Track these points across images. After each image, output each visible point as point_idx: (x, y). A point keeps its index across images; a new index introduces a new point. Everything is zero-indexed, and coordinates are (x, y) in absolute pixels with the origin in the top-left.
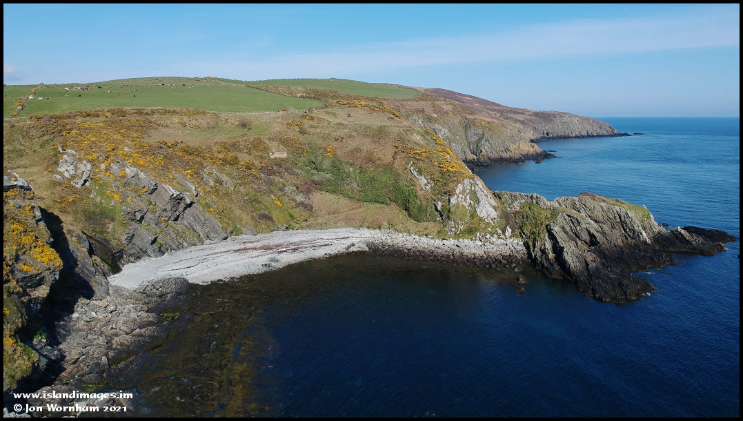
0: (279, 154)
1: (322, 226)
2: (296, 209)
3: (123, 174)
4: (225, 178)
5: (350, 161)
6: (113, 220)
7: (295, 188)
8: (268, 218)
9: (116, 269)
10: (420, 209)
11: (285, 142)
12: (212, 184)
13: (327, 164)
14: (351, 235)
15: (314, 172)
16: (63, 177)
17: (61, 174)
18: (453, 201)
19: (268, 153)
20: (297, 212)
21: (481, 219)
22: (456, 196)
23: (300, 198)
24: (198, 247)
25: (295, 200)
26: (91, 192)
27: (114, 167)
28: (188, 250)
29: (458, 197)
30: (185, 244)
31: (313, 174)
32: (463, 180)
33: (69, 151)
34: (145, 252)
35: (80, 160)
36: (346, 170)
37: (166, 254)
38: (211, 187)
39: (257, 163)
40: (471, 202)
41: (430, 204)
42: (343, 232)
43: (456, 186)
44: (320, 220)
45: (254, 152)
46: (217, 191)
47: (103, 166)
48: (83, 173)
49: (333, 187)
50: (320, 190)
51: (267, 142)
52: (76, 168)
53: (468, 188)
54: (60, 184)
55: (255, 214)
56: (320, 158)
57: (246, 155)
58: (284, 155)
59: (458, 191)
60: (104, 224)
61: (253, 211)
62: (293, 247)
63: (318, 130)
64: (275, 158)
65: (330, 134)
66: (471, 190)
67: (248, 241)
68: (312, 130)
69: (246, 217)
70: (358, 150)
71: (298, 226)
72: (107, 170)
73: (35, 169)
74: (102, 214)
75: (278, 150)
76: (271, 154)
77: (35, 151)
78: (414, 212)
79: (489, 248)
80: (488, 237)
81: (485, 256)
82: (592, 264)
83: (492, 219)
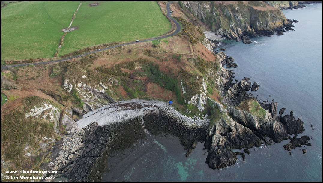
0: (138, 67)
2: (141, 91)
5: (163, 72)
6: (80, 102)
15: (151, 74)
16: (66, 88)
21: (197, 110)
22: (190, 101)
26: (72, 94)
27: (79, 85)
29: (192, 101)
32: (195, 95)
33: (66, 80)
35: (69, 83)
36: (162, 75)
38: (112, 85)
39: (129, 73)
40: (196, 103)
41: (183, 100)
43: (192, 97)
45: (129, 68)
47: (76, 85)
48: (70, 88)
49: (157, 81)
50: (151, 82)
51: (134, 62)
52: (68, 86)
56: (153, 69)
58: (140, 67)
59: (192, 99)
61: (125, 93)
64: (137, 69)
65: (159, 58)
66: (197, 98)
68: (153, 55)
70: (167, 67)
71: (141, 97)
74: (76, 101)
76: (135, 68)
78: (179, 100)
79: (195, 123)
80: (197, 118)
81: (191, 127)
82: (220, 143)
83: (202, 110)
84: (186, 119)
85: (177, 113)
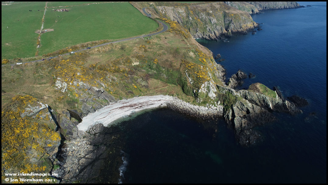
0: (136, 63)
1: (151, 95)
2: (142, 88)
3: (78, 85)
4: (115, 78)
5: (164, 66)
6: (77, 103)
7: (141, 79)
8: (132, 93)
9: (80, 121)
10: (188, 91)
11: (138, 57)
12: (111, 81)
13: (154, 67)
14: (162, 99)
15: (150, 70)
16: (58, 88)
17: (57, 87)
18: (200, 91)
19: (131, 64)
20: (143, 89)
21: (209, 98)
22: (201, 89)
23: (144, 83)
24: (108, 106)
25: (141, 85)
26: (68, 94)
27: (75, 83)
28: (104, 108)
29: (202, 89)
30: (103, 106)
31: (149, 71)
32: (205, 82)
33: (58, 78)
34: (89, 111)
35: (62, 82)
36: (162, 69)
37: (97, 111)
38: (110, 82)
39: (127, 69)
40: (207, 91)
41: (192, 90)
42: (159, 97)
43: (202, 85)
44: (151, 92)
45: (126, 64)
46: (113, 84)
47: (71, 84)
48: (64, 87)
49: (157, 76)
50: (152, 78)
51: (131, 58)
52: (62, 85)
53: (207, 85)
54: (57, 91)
55: (127, 91)
56: (152, 64)
57: (123, 66)
58: (138, 63)
59: (202, 87)
60: (74, 105)
61: (126, 90)
62: (140, 105)
63: (152, 50)
64: (134, 65)
65: (156, 52)
66: (207, 86)
67: (125, 102)
68: (149, 50)
69: (123, 93)
70: (167, 60)
71: (143, 94)
72: (72, 85)
73: (48, 85)
74: (72, 101)
75: (135, 62)
76: (132, 64)
77: (47, 75)
78: (186, 91)
79: (210, 111)
80: (211, 106)
81: (207, 115)
82: (243, 125)
83: (214, 98)
84: (200, 109)
85: (187, 105)
